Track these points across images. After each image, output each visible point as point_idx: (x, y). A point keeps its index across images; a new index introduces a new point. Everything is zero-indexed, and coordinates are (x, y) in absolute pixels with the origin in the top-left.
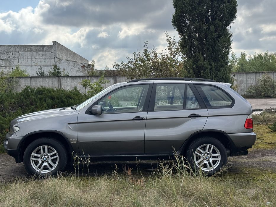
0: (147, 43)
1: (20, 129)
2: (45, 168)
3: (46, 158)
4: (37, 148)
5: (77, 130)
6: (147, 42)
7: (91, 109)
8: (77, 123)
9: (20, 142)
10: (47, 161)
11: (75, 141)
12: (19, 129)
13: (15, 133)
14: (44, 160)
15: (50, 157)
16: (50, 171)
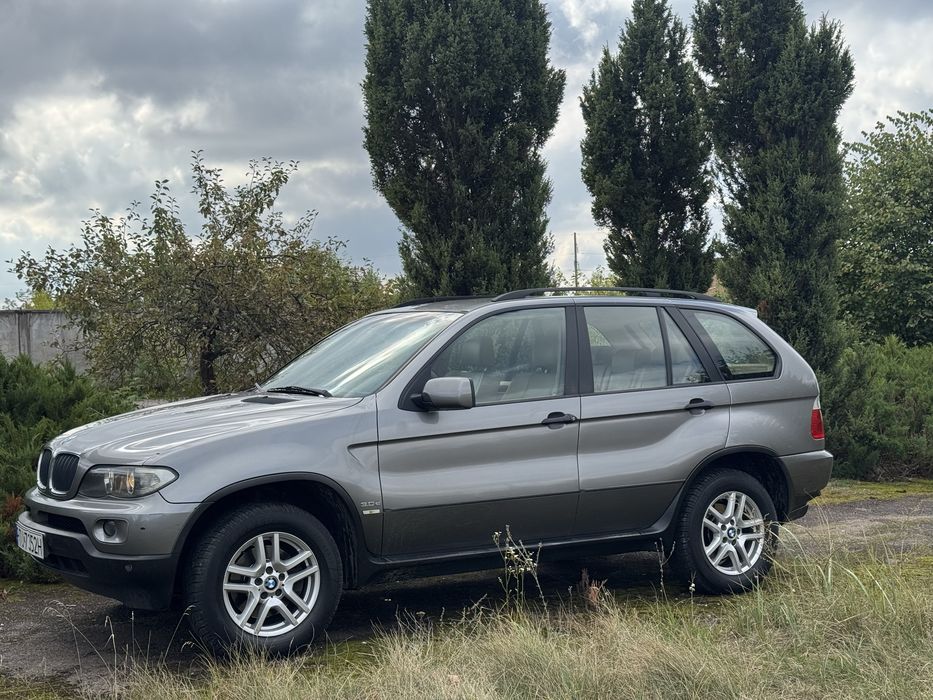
0: (165, 185)
1: (177, 474)
2: (275, 617)
3: (274, 579)
4: (246, 545)
5: (381, 467)
6: (166, 181)
7: (421, 392)
8: (378, 443)
9: (187, 525)
10: (279, 592)
11: (376, 507)
12: (173, 477)
13: (157, 491)
14: (267, 588)
15: (286, 573)
16: (291, 627)
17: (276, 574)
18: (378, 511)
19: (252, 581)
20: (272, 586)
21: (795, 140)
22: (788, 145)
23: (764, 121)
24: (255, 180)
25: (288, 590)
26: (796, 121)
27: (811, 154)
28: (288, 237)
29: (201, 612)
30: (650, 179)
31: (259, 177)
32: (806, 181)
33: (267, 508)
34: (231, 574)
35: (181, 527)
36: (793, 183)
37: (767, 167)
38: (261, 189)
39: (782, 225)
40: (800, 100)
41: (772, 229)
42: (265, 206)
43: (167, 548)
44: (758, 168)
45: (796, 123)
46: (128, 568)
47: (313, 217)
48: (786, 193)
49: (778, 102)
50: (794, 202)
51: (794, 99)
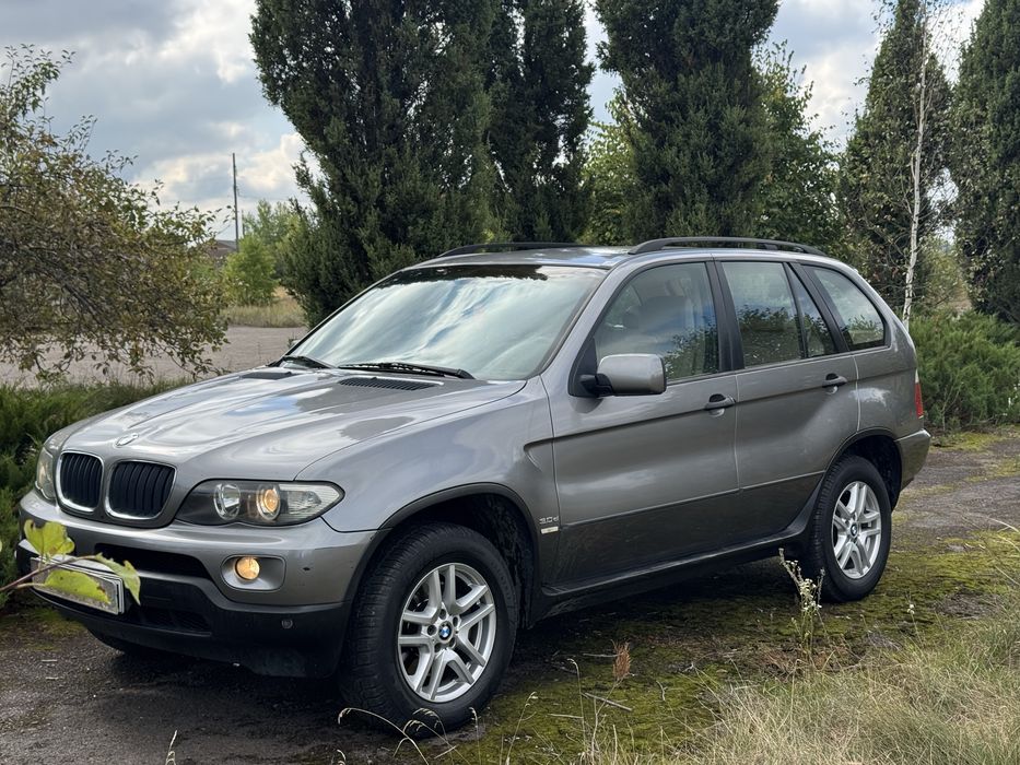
1: (342, 491)
3: (448, 625)
4: (421, 583)
5: (555, 472)
8: (553, 440)
10: (453, 642)
11: (554, 524)
12: (337, 494)
13: (319, 515)
14: (441, 637)
15: (458, 617)
16: (466, 687)
17: (449, 618)
18: (555, 529)
19: (424, 630)
20: (445, 635)
21: (721, 66)
22: (713, 71)
23: (686, 42)
24: (14, 73)
25: (463, 639)
26: (727, 44)
27: (737, 82)
28: (60, 149)
29: (376, 677)
30: (533, 102)
31: (20, 70)
32: (734, 114)
33: (442, 532)
34: (405, 623)
35: (355, 564)
36: (718, 115)
37: (688, 96)
38: (23, 85)
39: (706, 161)
40: (731, 20)
41: (695, 167)
42: (29, 107)
43: (338, 594)
44: (677, 96)
45: (726, 46)
46: (287, 624)
47: (90, 124)
48: (713, 127)
49: (704, 21)
50: (720, 138)
51: (724, 19)
